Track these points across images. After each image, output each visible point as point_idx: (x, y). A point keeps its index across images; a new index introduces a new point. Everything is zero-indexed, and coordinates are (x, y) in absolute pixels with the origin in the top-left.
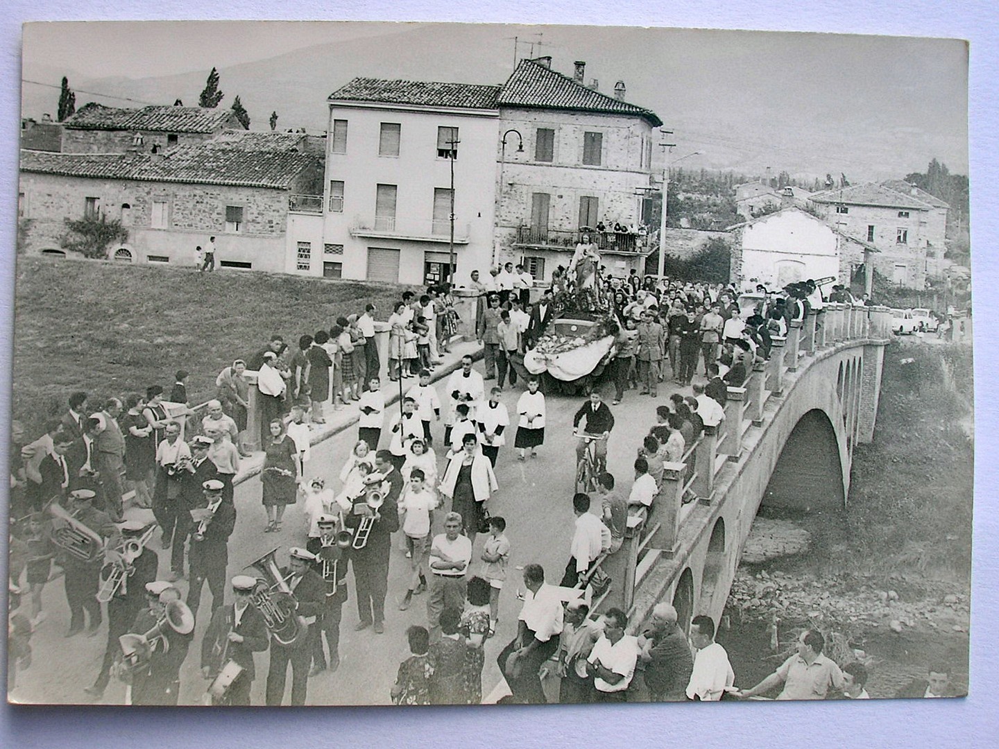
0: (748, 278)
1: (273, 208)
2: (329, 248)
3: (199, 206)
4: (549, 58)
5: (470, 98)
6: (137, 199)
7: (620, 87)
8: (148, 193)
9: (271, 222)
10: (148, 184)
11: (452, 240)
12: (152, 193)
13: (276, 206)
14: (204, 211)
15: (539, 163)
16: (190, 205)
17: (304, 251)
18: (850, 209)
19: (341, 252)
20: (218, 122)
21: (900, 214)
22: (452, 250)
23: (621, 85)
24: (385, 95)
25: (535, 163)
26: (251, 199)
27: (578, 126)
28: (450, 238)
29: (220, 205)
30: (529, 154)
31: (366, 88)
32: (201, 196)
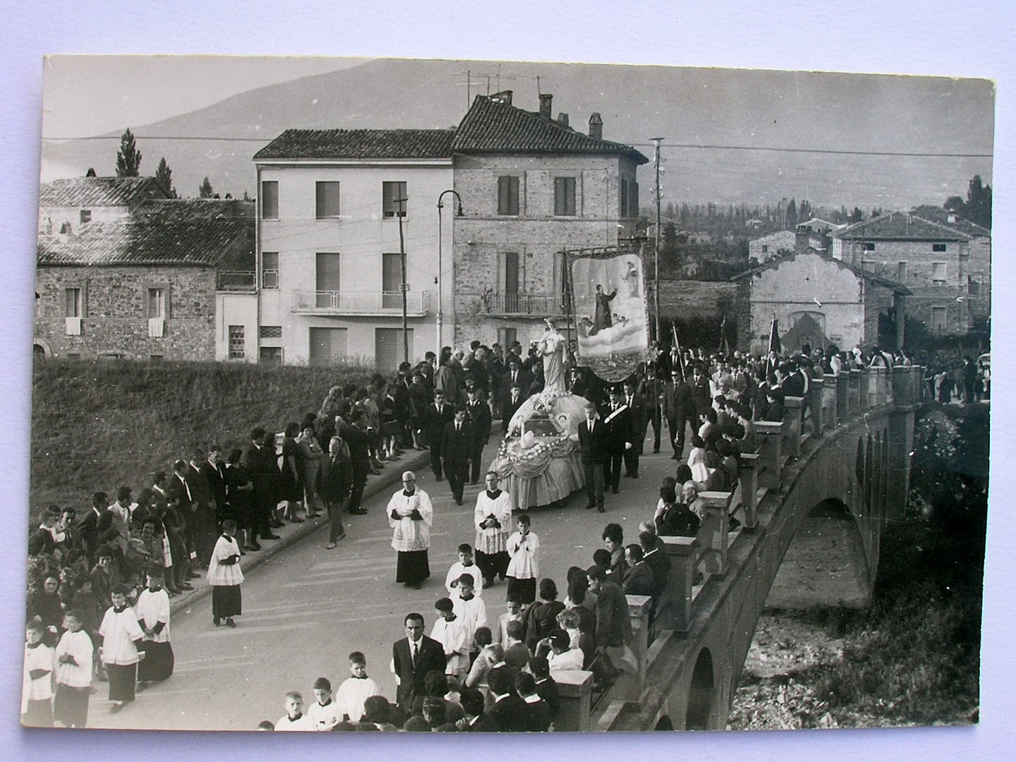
0: (759, 334)
1: (199, 289)
2: (264, 331)
3: (116, 291)
4: (510, 93)
5: (418, 146)
6: (47, 287)
7: (596, 122)
8: (59, 280)
9: (197, 304)
10: (58, 269)
11: (405, 313)
12: (64, 279)
13: (202, 286)
14: (122, 297)
15: (503, 216)
16: (106, 290)
17: (236, 335)
18: (878, 245)
19: (279, 335)
20: (135, 192)
21: (936, 248)
22: (405, 326)
23: (597, 118)
24: (320, 148)
25: (497, 217)
26: (174, 279)
27: (547, 171)
28: (402, 311)
29: (140, 288)
30: (490, 207)
31: (298, 143)
32: (118, 280)
